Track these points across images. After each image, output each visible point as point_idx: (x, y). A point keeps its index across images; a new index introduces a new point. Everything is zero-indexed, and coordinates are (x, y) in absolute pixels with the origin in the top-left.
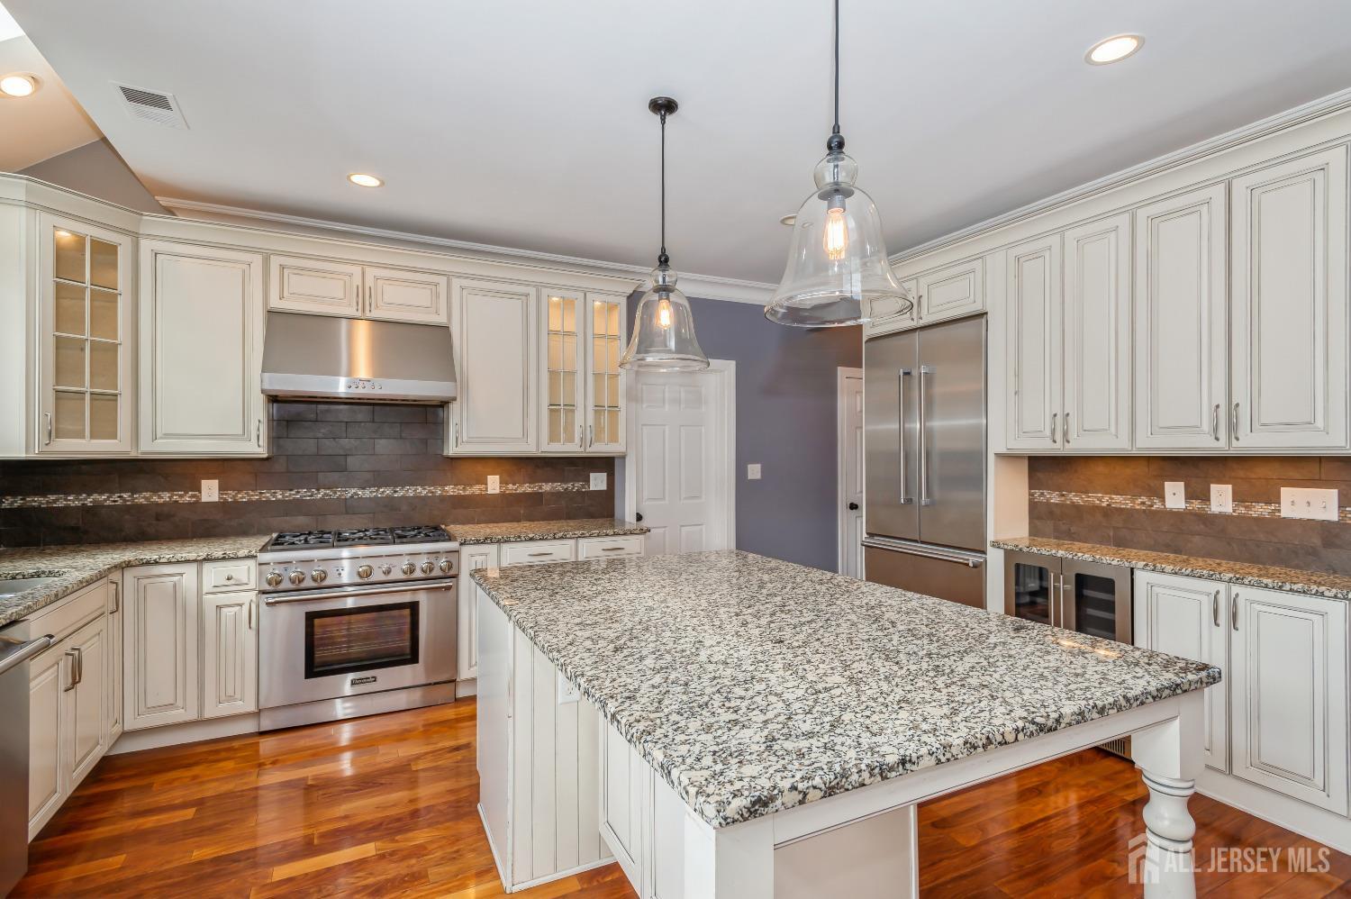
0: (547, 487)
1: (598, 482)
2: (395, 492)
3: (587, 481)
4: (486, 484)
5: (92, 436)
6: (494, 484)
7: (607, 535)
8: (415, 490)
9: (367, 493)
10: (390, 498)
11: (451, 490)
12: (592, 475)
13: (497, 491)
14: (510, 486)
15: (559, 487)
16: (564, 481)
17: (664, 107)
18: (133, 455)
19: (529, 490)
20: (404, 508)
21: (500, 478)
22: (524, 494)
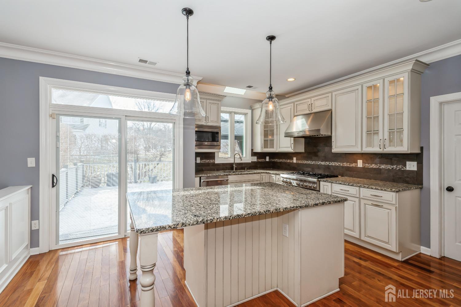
0: (383, 167)
1: (412, 166)
2: (330, 163)
3: (405, 165)
4: (357, 163)
5: (270, 148)
6: (360, 163)
7: (372, 188)
8: (335, 164)
9: (323, 163)
10: (328, 165)
11: (346, 164)
12: (408, 163)
13: (361, 166)
14: (367, 165)
15: (389, 167)
16: (392, 164)
17: (271, 38)
18: (277, 151)
19: (375, 167)
20: (332, 169)
21: (363, 161)
22: (372, 168)
